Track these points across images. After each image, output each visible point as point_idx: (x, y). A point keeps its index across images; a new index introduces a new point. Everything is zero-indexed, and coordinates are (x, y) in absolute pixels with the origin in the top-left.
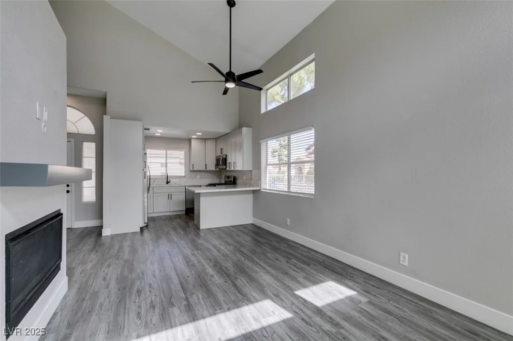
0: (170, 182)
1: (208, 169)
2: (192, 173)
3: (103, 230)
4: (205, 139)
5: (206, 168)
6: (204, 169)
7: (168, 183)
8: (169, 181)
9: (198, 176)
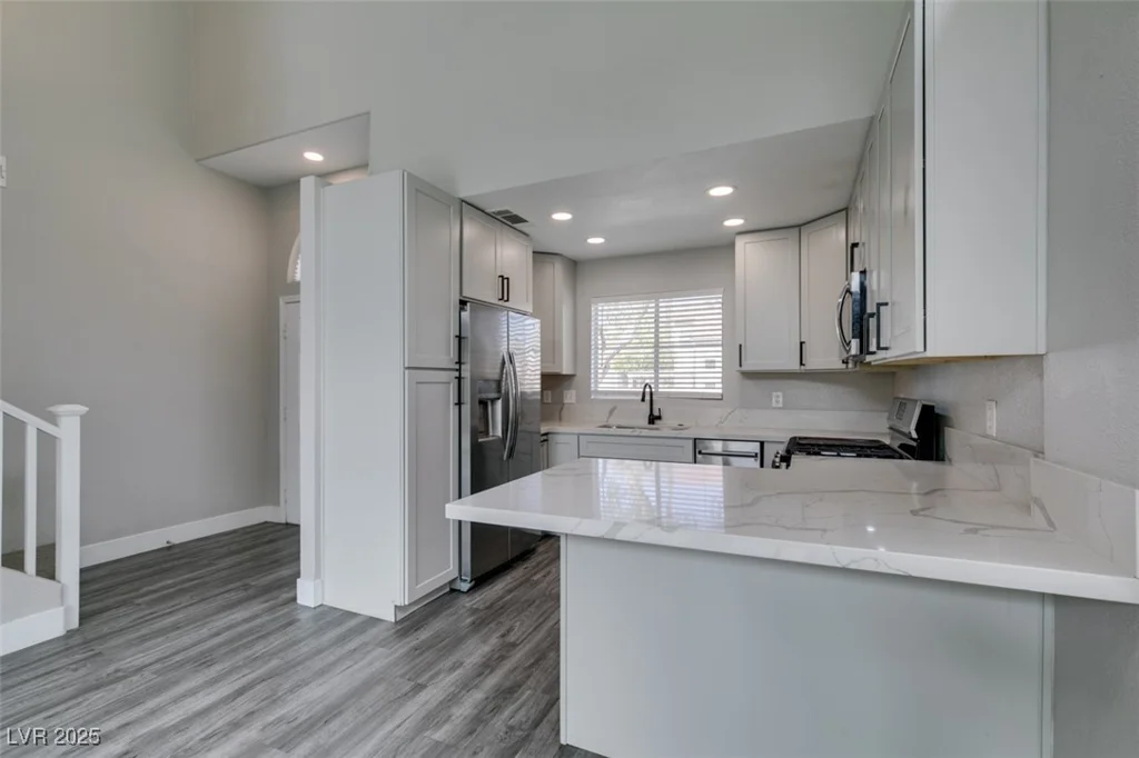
0: (659, 418)
1: (815, 362)
2: (749, 383)
3: (298, 580)
4: (799, 226)
5: (801, 364)
6: (794, 366)
7: (653, 419)
8: (656, 413)
9: (778, 398)
